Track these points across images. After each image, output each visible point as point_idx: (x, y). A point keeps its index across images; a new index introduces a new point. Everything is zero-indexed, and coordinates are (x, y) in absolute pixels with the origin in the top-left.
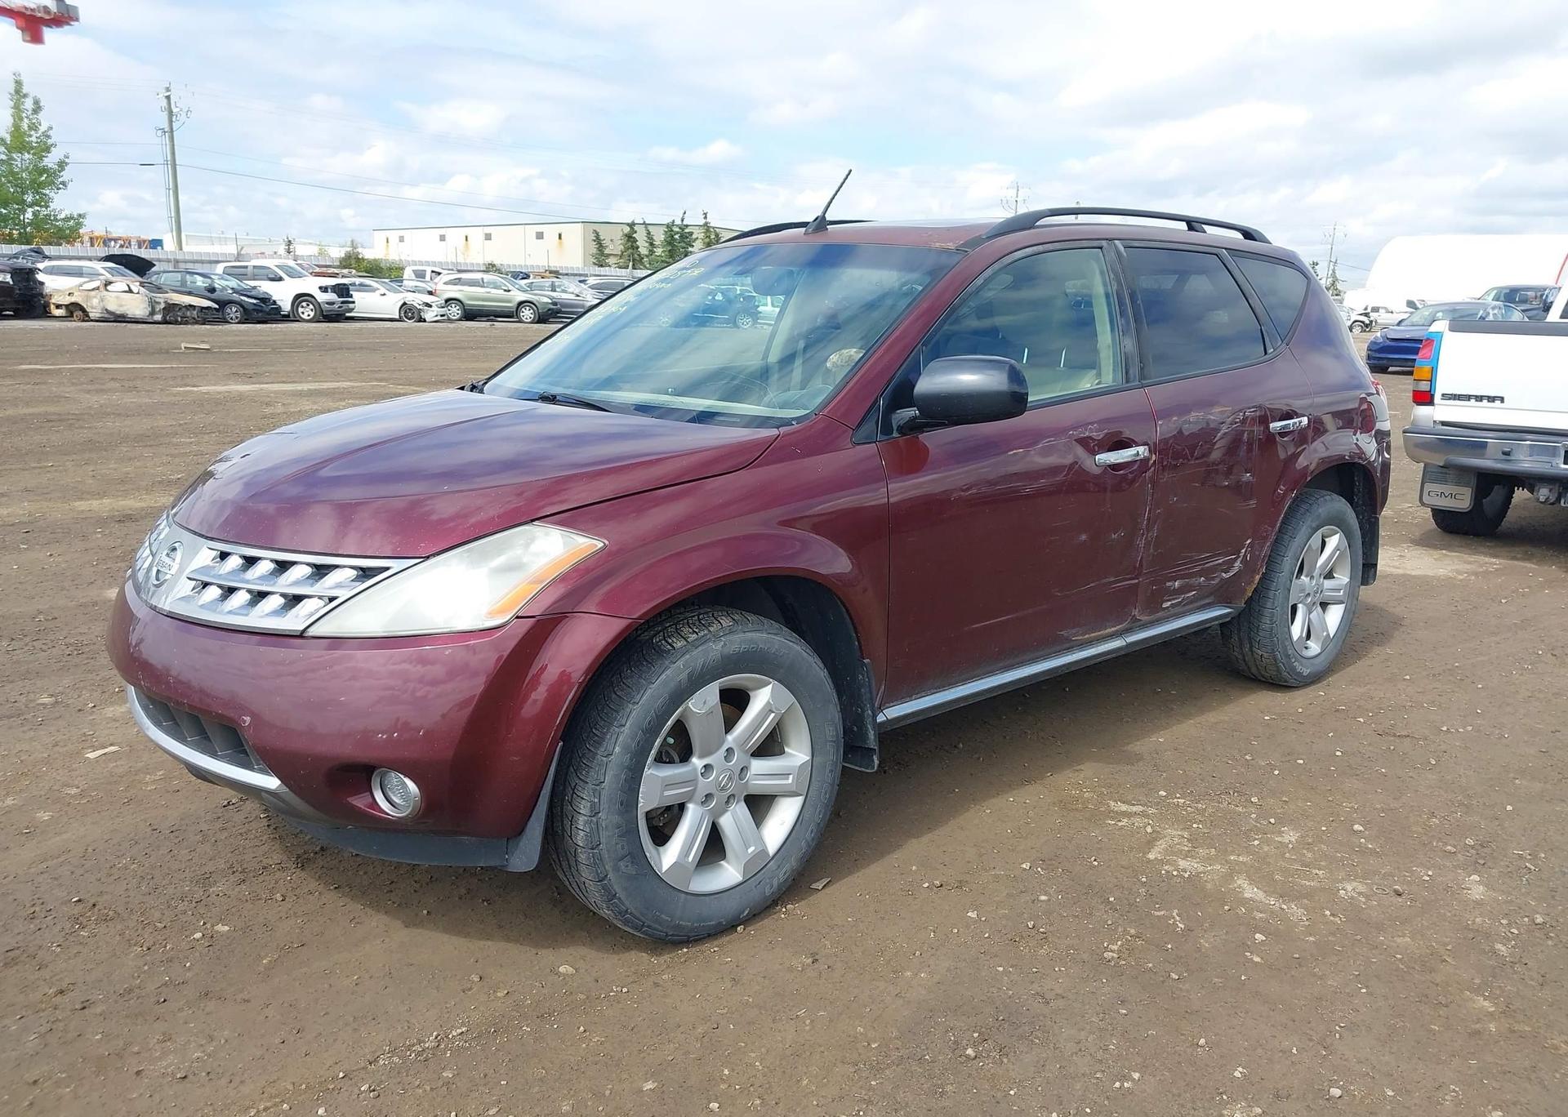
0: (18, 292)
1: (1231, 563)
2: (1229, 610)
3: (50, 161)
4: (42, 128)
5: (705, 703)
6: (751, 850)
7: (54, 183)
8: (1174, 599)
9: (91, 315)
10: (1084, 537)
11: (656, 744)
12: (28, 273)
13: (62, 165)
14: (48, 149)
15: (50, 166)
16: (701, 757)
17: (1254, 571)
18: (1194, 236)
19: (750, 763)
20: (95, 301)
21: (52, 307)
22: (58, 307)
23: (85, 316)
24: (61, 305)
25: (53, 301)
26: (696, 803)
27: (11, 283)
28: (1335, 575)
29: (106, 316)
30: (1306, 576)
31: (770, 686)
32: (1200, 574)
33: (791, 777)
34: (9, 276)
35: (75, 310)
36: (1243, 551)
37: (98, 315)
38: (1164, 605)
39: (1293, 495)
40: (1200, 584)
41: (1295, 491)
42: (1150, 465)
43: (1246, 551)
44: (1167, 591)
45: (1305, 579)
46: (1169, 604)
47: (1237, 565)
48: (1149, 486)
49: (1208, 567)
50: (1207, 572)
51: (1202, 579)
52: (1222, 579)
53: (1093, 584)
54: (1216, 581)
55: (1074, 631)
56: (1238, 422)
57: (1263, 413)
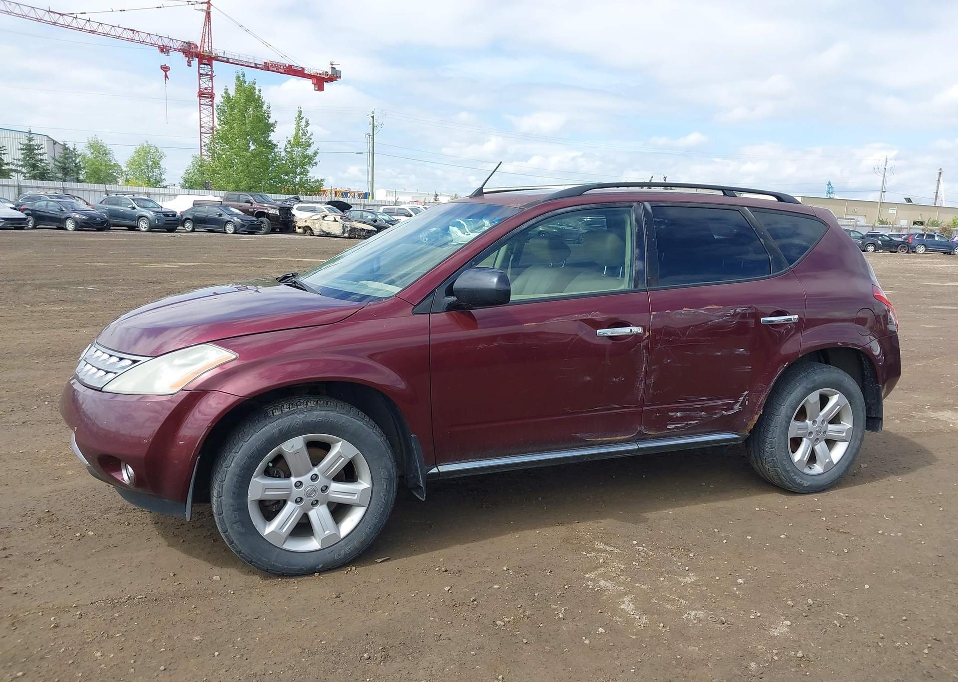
0: (281, 219)
1: (730, 407)
2: (738, 436)
3: (310, 152)
4: (308, 135)
5: (293, 446)
6: (327, 532)
7: (311, 163)
8: (678, 424)
9: (315, 232)
10: (588, 378)
11: (259, 465)
12: (287, 210)
13: (316, 153)
14: (309, 146)
15: (310, 153)
16: (296, 476)
17: (753, 413)
18: (729, 200)
19: (330, 484)
20: (317, 225)
21: (297, 227)
22: (299, 228)
23: (312, 234)
24: (301, 227)
25: (297, 225)
26: (292, 501)
27: (279, 215)
28: (842, 422)
29: (322, 233)
30: (809, 420)
31: (341, 443)
32: (702, 409)
33: (356, 495)
34: (278, 211)
35: (307, 230)
36: (742, 398)
37: (318, 233)
38: (669, 427)
39: (785, 366)
40: (701, 416)
41: (787, 363)
42: (644, 339)
43: (744, 399)
44: (671, 418)
45: (808, 422)
46: (673, 426)
47: (737, 407)
48: (644, 351)
49: (707, 407)
50: (707, 409)
51: (703, 413)
52: (723, 415)
53: (600, 408)
54: (717, 416)
55: (587, 435)
56: (729, 316)
57: (754, 311)
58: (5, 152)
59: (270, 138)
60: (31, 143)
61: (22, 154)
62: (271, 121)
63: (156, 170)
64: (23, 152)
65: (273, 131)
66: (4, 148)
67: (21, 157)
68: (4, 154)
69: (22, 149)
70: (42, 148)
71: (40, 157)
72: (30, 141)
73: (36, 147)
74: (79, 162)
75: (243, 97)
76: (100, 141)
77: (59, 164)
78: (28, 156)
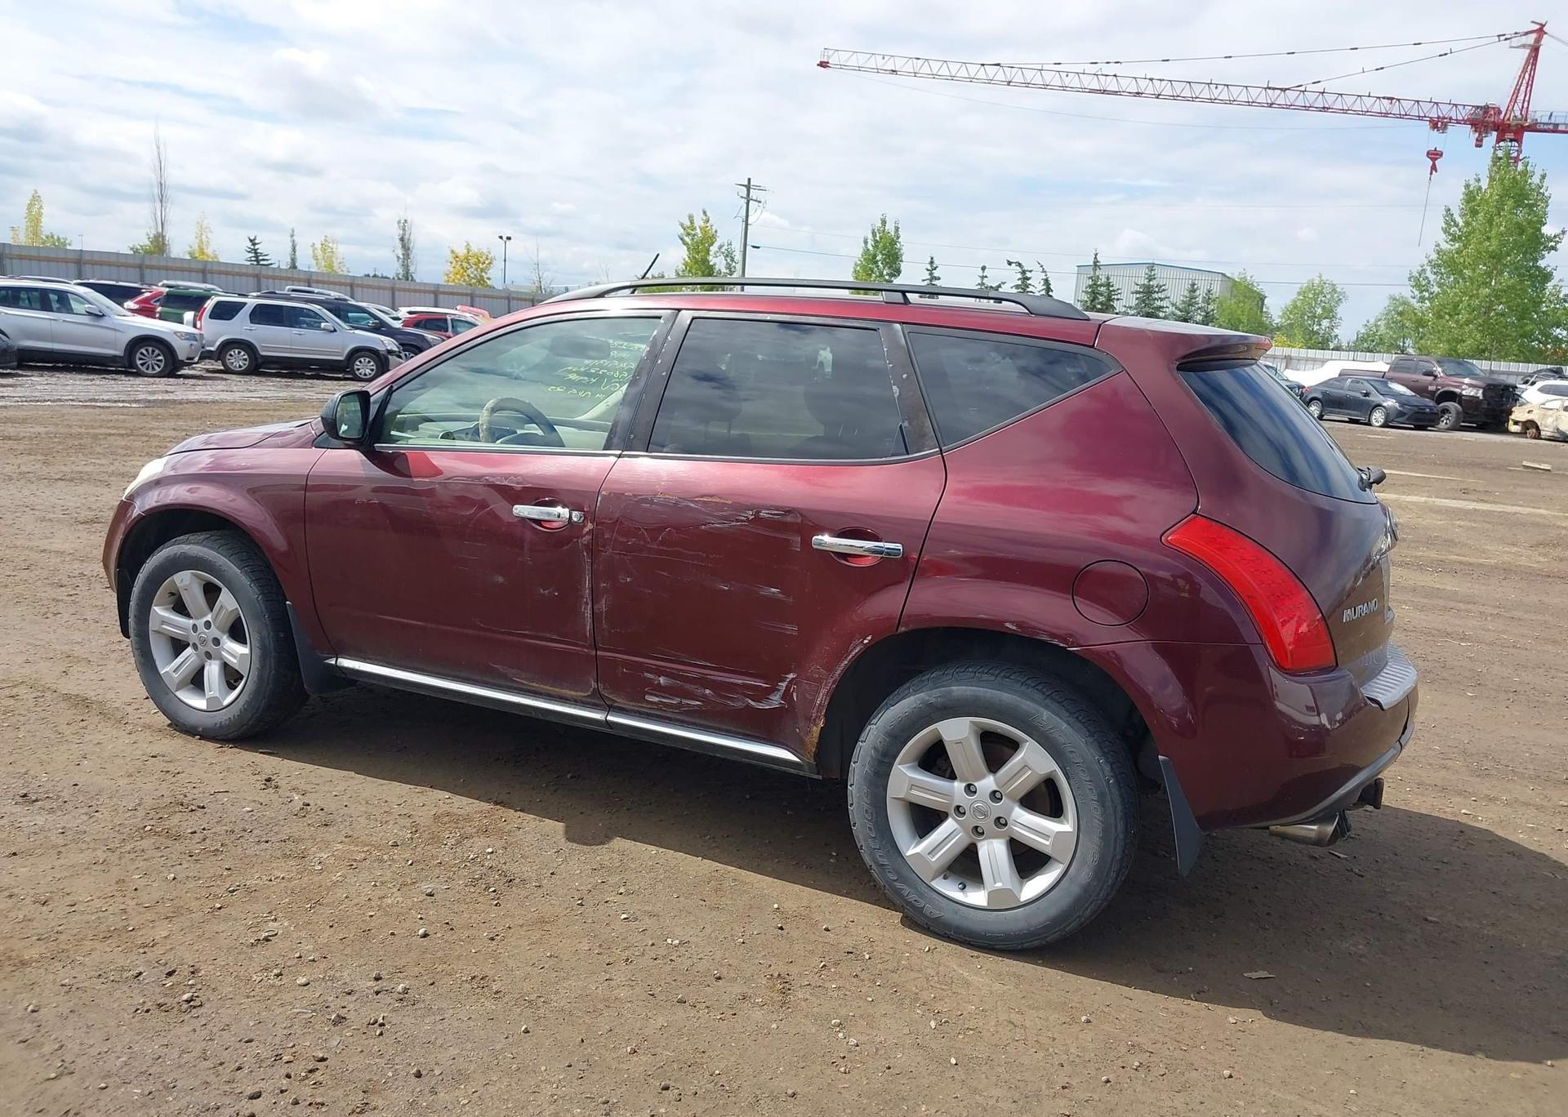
0: (1486, 406)
2: (798, 760)
5: (185, 581)
6: (214, 694)
8: (662, 698)
9: (1543, 433)
11: (159, 592)
12: (1503, 390)
16: (192, 618)
17: (809, 720)
19: (222, 638)
20: (1550, 421)
21: (1511, 422)
22: (1516, 423)
23: (1538, 436)
24: (1519, 422)
25: (1512, 417)
26: (190, 645)
27: (1481, 398)
29: (1556, 435)
30: (961, 781)
31: (224, 590)
34: (1481, 391)
35: (1530, 428)
36: (784, 685)
37: (1549, 434)
38: (649, 698)
39: (866, 641)
40: (705, 696)
41: (869, 638)
42: (584, 532)
43: (788, 688)
44: (649, 683)
45: (958, 786)
46: (656, 699)
47: (775, 700)
48: (585, 554)
49: (715, 681)
50: (716, 686)
51: (707, 691)
52: (748, 706)
53: (527, 632)
54: (739, 705)
55: (513, 671)
56: (742, 521)
57: (799, 520)
58: (1119, 296)
59: (1542, 263)
60: (1151, 283)
61: (1137, 299)
62: (1547, 230)
63: (1325, 323)
64: (1138, 296)
65: (1554, 248)
66: (1120, 291)
67: (1134, 303)
68: (1118, 299)
69: (1137, 292)
70: (1164, 290)
71: (1158, 303)
72: (1150, 280)
73: (1157, 289)
74: (1213, 310)
75: (1498, 190)
76: (1249, 278)
77: (1180, 313)
78: (1144, 301)
